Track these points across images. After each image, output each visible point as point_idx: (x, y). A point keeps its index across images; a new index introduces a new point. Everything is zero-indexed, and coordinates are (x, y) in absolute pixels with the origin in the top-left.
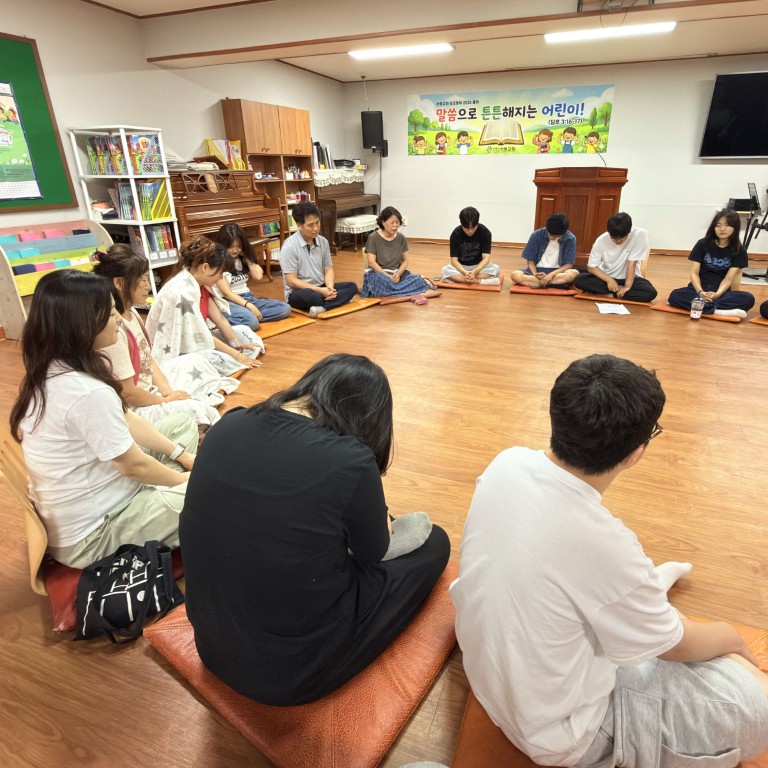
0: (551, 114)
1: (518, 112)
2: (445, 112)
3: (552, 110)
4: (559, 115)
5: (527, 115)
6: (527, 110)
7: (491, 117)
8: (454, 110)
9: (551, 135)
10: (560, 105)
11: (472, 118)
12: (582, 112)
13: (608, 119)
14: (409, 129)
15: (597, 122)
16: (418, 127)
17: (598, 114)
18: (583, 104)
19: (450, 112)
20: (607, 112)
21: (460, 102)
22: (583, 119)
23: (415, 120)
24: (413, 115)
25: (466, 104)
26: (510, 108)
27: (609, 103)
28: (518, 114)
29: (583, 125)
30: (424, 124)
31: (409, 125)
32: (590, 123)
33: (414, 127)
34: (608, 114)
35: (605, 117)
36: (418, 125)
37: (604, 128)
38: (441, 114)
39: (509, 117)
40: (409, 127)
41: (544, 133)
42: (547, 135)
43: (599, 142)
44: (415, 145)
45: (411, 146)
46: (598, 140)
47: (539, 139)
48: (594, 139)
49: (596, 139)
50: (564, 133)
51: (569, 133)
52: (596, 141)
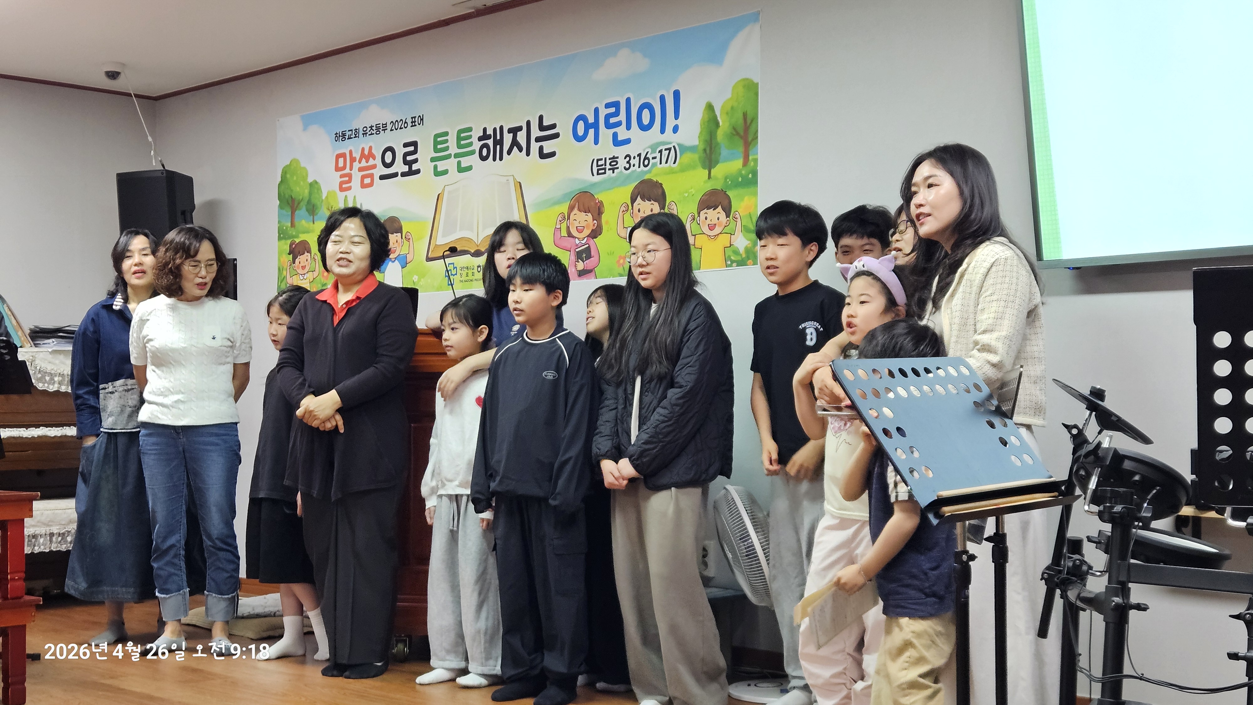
0: (596, 142)
1: (515, 143)
2: (353, 160)
3: (596, 125)
4: (617, 142)
5: (535, 146)
6: (536, 132)
7: (450, 164)
8: (371, 155)
9: (597, 211)
10: (616, 105)
11: (411, 173)
12: (677, 122)
13: (750, 139)
14: (279, 222)
15: (720, 154)
16: (297, 212)
17: (721, 124)
18: (677, 94)
19: (364, 160)
20: (745, 115)
21: (383, 125)
22: (678, 145)
23: (292, 190)
24: (288, 176)
25: (396, 129)
26: (495, 130)
27: (747, 79)
28: (515, 147)
29: (683, 169)
30: (309, 202)
31: (281, 207)
32: (700, 158)
33: (290, 213)
34: (749, 121)
35: (742, 133)
36: (297, 207)
37: (743, 172)
38: (344, 168)
39: (494, 160)
40: (280, 215)
41: (582, 208)
42: (589, 212)
43: (733, 223)
44: (291, 268)
45: (285, 273)
46: (729, 217)
47: (568, 228)
48: (716, 215)
49: (723, 215)
50: (633, 200)
51: (645, 201)
52: (724, 224)
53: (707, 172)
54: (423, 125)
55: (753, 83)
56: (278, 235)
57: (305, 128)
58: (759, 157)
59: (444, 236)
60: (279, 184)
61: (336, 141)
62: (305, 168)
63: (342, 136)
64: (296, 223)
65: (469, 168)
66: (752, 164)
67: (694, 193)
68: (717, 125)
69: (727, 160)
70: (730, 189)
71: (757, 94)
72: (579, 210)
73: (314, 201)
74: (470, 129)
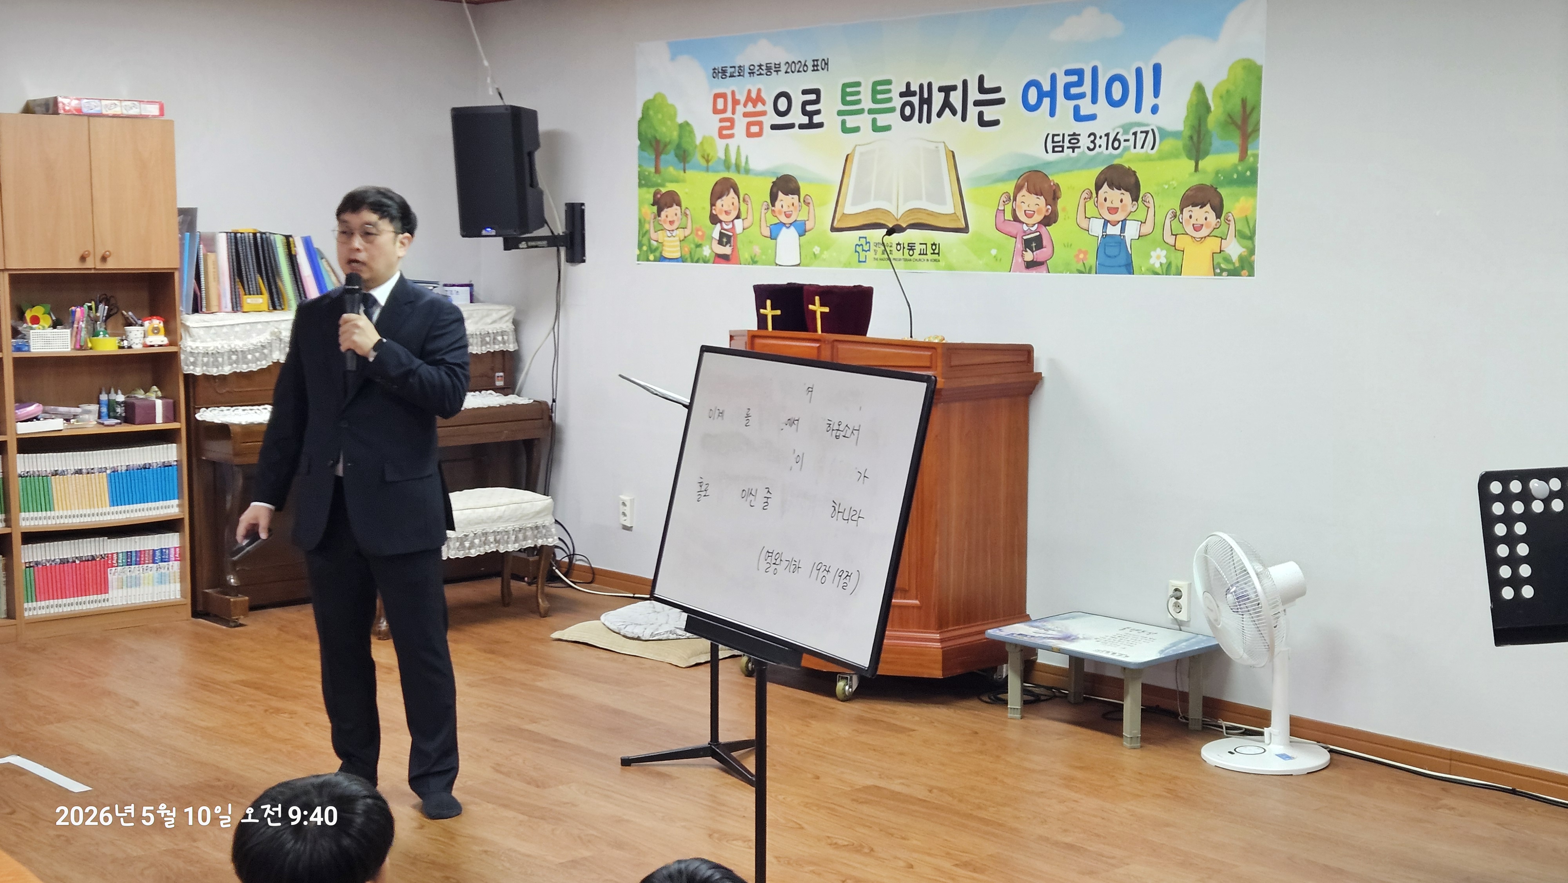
0: (1052, 113)
1: (947, 104)
2: (736, 102)
3: (1052, 94)
4: (1079, 117)
5: (973, 112)
7: (863, 121)
8: (759, 99)
10: (1080, 73)
11: (811, 125)
12: (1156, 101)
13: (1250, 130)
14: (640, 166)
15: (1211, 144)
16: (663, 157)
17: (1213, 108)
18: (1157, 69)
19: (750, 105)
20: (1244, 102)
21: (775, 64)
22: (1159, 129)
23: (656, 130)
24: (651, 112)
25: (793, 72)
26: (921, 86)
27: (1249, 60)
28: (947, 110)
29: (1162, 157)
30: (679, 146)
31: (642, 148)
32: (1185, 146)
33: (654, 157)
34: (1248, 109)
35: (1239, 122)
36: (663, 149)
37: (1240, 168)
38: (724, 111)
39: (920, 121)
40: (640, 158)
41: (1032, 188)
42: (1041, 195)
43: (1224, 227)
44: (656, 223)
45: (647, 226)
46: (1220, 219)
47: (1014, 211)
48: (1203, 214)
49: (1212, 215)
50: (1098, 187)
51: (1113, 190)
52: (1213, 225)
53: (1193, 163)
54: (828, 70)
55: (1255, 64)
56: (637, 180)
57: (673, 58)
58: (1260, 152)
59: (854, 204)
60: (639, 121)
61: (714, 77)
62: (673, 106)
63: (721, 73)
64: (662, 168)
65: (887, 128)
66: (1251, 159)
67: (1175, 185)
68: (1208, 109)
69: (1218, 152)
70: (1222, 185)
71: (1260, 79)
72: (1029, 191)
73: (685, 145)
74: (889, 82)
